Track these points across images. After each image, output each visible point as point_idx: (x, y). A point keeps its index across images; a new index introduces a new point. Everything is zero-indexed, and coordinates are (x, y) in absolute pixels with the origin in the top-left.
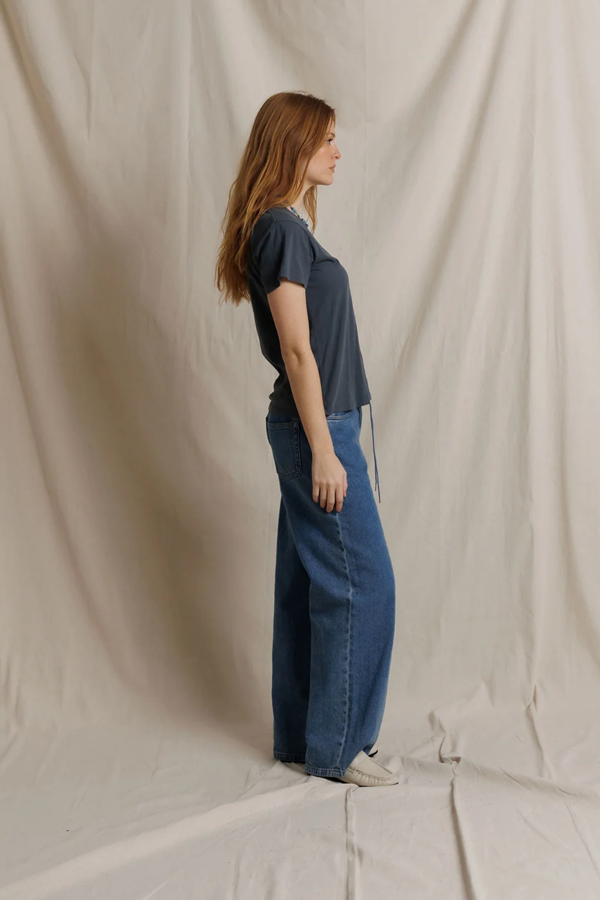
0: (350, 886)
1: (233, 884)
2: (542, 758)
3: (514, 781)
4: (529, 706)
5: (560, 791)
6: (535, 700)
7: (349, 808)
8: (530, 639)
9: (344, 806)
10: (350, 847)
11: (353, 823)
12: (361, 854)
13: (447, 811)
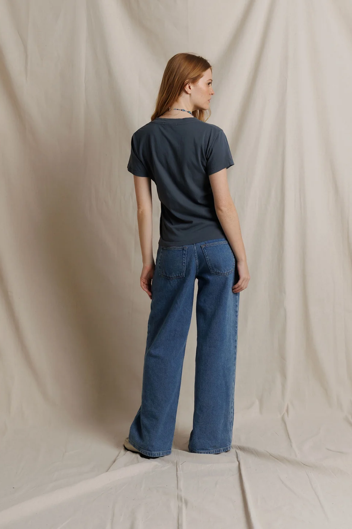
0: (180, 521)
1: (111, 520)
2: (291, 446)
3: (276, 460)
4: (283, 415)
5: (302, 464)
6: (287, 411)
7: (178, 475)
8: (284, 375)
9: (176, 474)
10: (180, 498)
11: (181, 484)
12: (186, 503)
13: (237, 476)
